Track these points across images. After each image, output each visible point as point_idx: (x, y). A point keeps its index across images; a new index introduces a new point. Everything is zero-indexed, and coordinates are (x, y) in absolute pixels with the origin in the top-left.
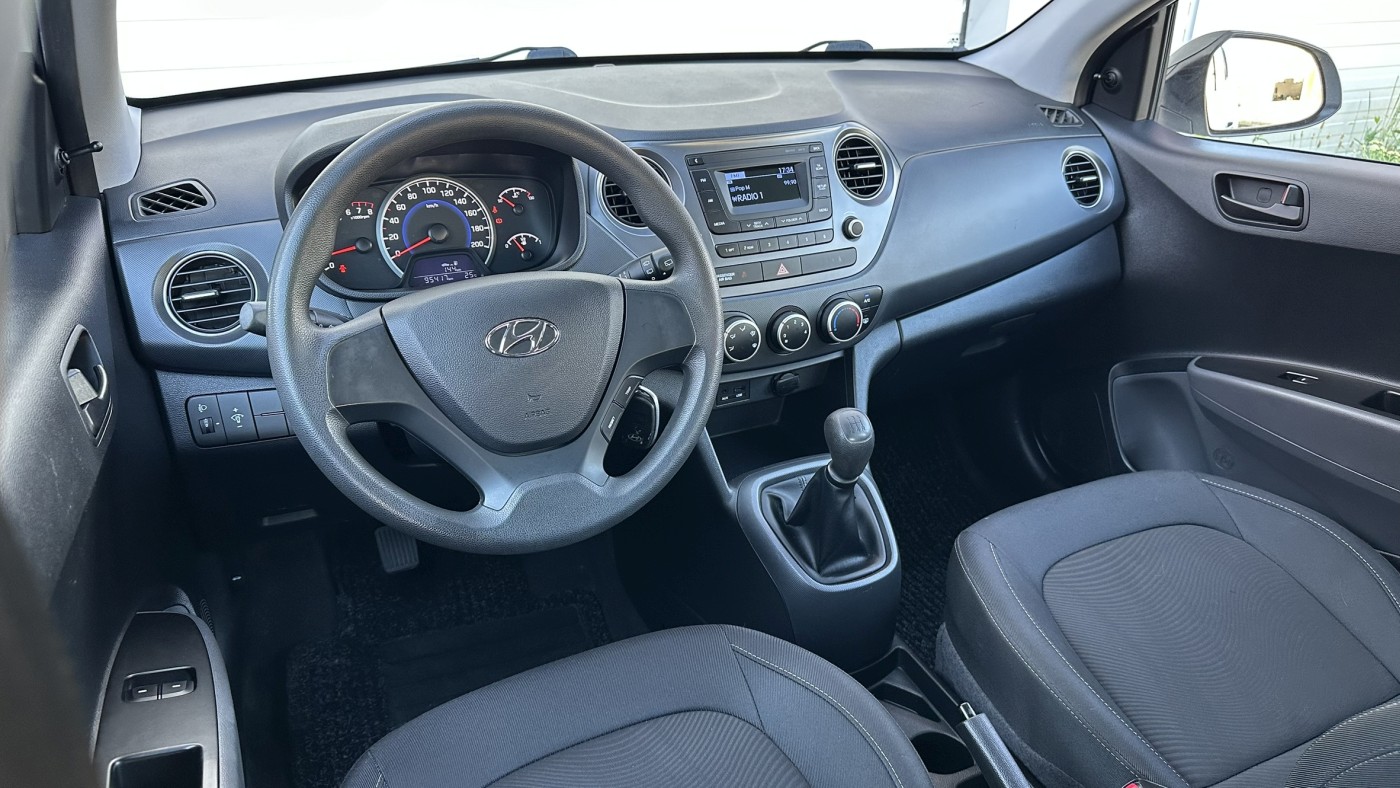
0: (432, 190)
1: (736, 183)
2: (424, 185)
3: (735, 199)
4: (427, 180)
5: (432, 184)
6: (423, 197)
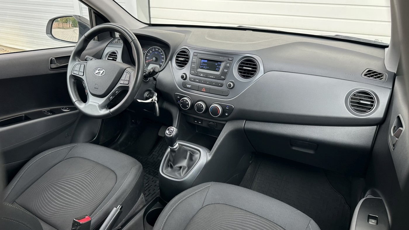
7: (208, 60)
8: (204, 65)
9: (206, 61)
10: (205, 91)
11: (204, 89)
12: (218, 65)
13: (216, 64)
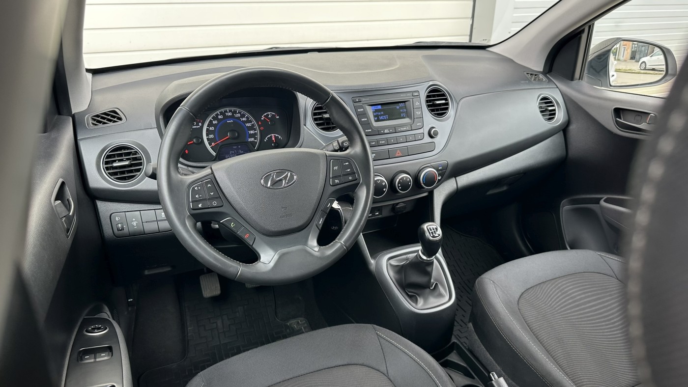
7: (382, 104)
8: (380, 114)
9: (379, 107)
10: (400, 154)
11: (398, 151)
12: (401, 108)
13: (398, 107)
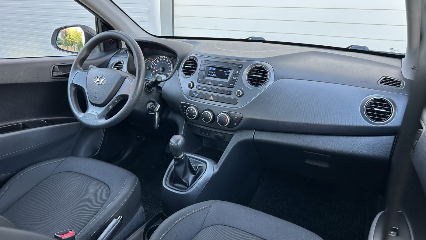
0: (164, 59)
1: (212, 70)
2: (163, 58)
3: (209, 75)
4: (165, 57)
5: (165, 58)
6: (163, 61)
